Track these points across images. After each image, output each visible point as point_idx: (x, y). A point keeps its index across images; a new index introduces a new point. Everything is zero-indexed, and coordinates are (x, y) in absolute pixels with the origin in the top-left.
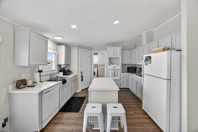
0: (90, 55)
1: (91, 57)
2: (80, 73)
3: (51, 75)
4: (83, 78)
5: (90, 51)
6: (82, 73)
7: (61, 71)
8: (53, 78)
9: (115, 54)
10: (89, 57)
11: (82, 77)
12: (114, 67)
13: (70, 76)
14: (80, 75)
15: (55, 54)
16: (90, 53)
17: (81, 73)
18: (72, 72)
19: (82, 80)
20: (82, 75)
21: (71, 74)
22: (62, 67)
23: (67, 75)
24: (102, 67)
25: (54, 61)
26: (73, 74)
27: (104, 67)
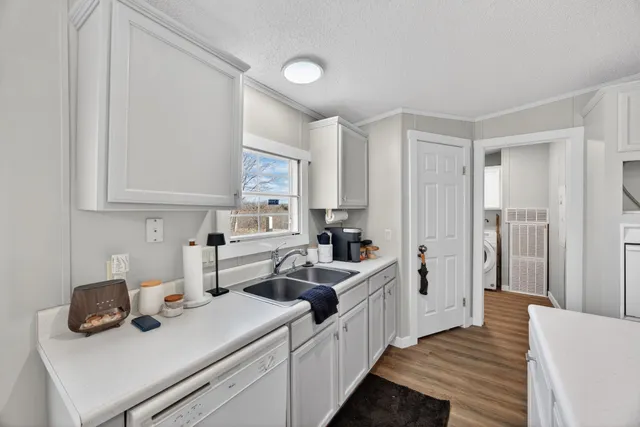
0: (466, 162)
1: (470, 171)
2: (413, 252)
3: (274, 254)
4: (428, 277)
5: (468, 142)
6: (422, 250)
7: (322, 239)
8: (284, 273)
11: (423, 272)
13: (365, 268)
14: (413, 265)
15: (299, 161)
16: (465, 153)
17: (417, 252)
18: (375, 244)
19: (423, 290)
20: (423, 266)
21: (367, 257)
22: (330, 219)
23: (349, 259)
24: (528, 224)
25: (296, 194)
26: (377, 258)
27: (545, 223)
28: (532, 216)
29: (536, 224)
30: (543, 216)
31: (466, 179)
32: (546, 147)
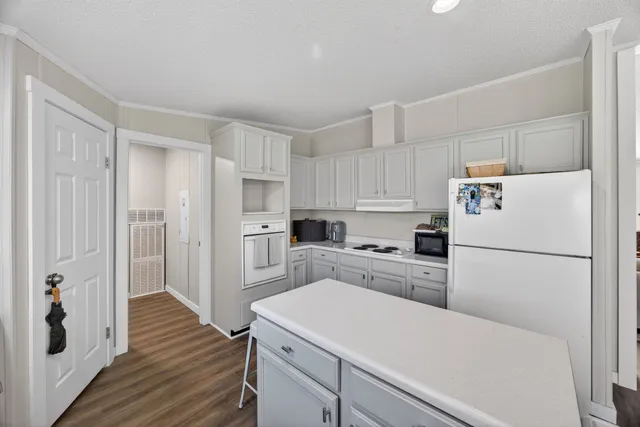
0: (109, 153)
5: (112, 127)
9: (268, 164)
10: (100, 164)
11: (56, 316)
12: (265, 223)
16: (108, 139)
17: (45, 289)
20: (56, 306)
24: (147, 224)
27: (162, 223)
28: (152, 216)
29: (156, 223)
30: (161, 215)
31: (108, 173)
32: (163, 151)
